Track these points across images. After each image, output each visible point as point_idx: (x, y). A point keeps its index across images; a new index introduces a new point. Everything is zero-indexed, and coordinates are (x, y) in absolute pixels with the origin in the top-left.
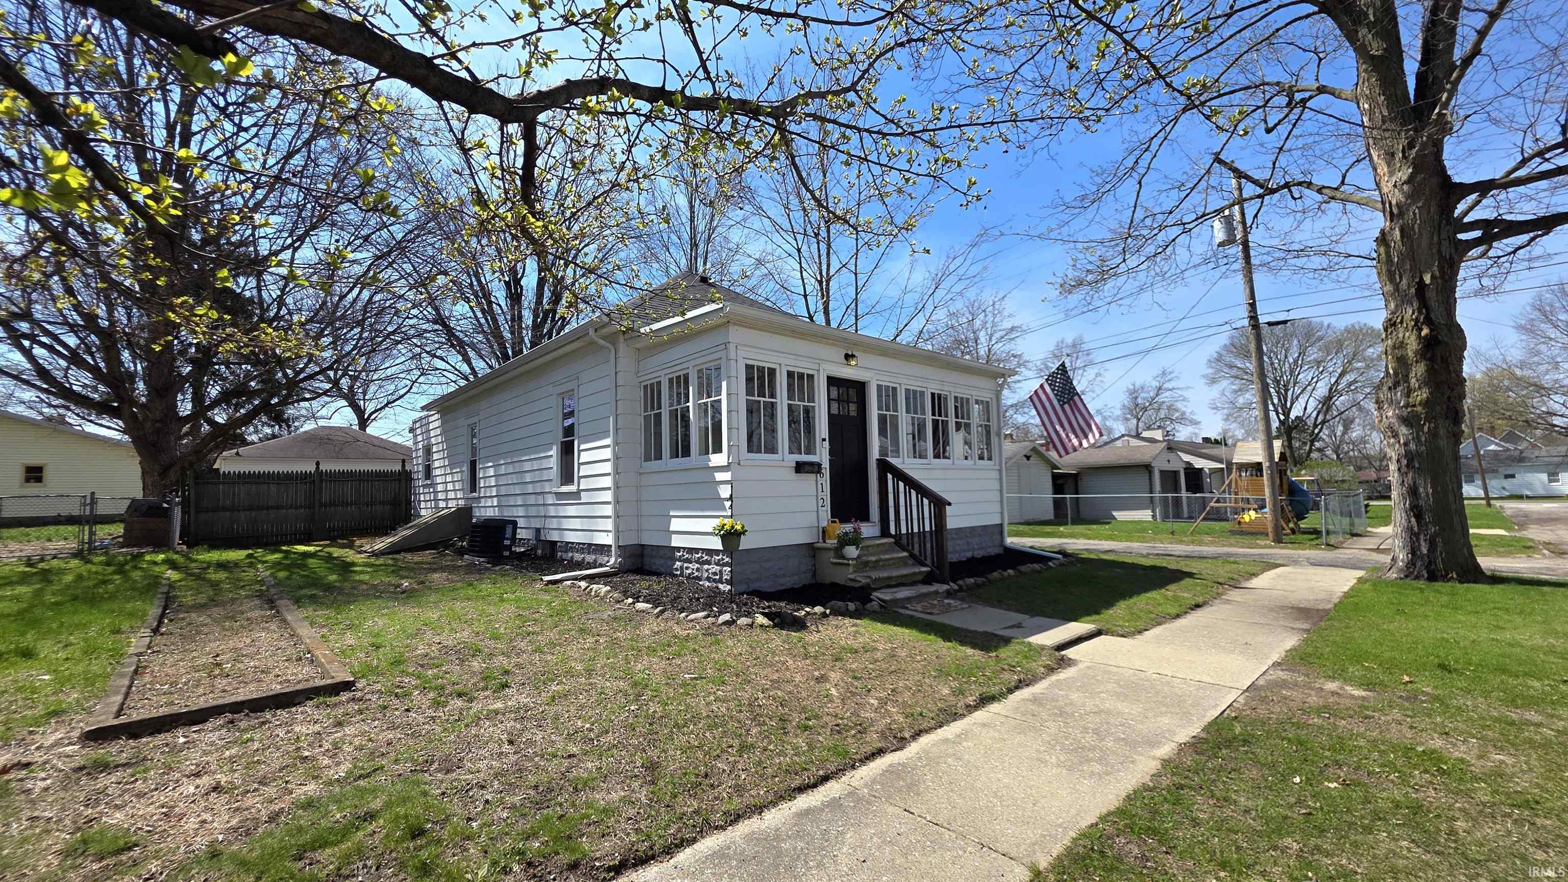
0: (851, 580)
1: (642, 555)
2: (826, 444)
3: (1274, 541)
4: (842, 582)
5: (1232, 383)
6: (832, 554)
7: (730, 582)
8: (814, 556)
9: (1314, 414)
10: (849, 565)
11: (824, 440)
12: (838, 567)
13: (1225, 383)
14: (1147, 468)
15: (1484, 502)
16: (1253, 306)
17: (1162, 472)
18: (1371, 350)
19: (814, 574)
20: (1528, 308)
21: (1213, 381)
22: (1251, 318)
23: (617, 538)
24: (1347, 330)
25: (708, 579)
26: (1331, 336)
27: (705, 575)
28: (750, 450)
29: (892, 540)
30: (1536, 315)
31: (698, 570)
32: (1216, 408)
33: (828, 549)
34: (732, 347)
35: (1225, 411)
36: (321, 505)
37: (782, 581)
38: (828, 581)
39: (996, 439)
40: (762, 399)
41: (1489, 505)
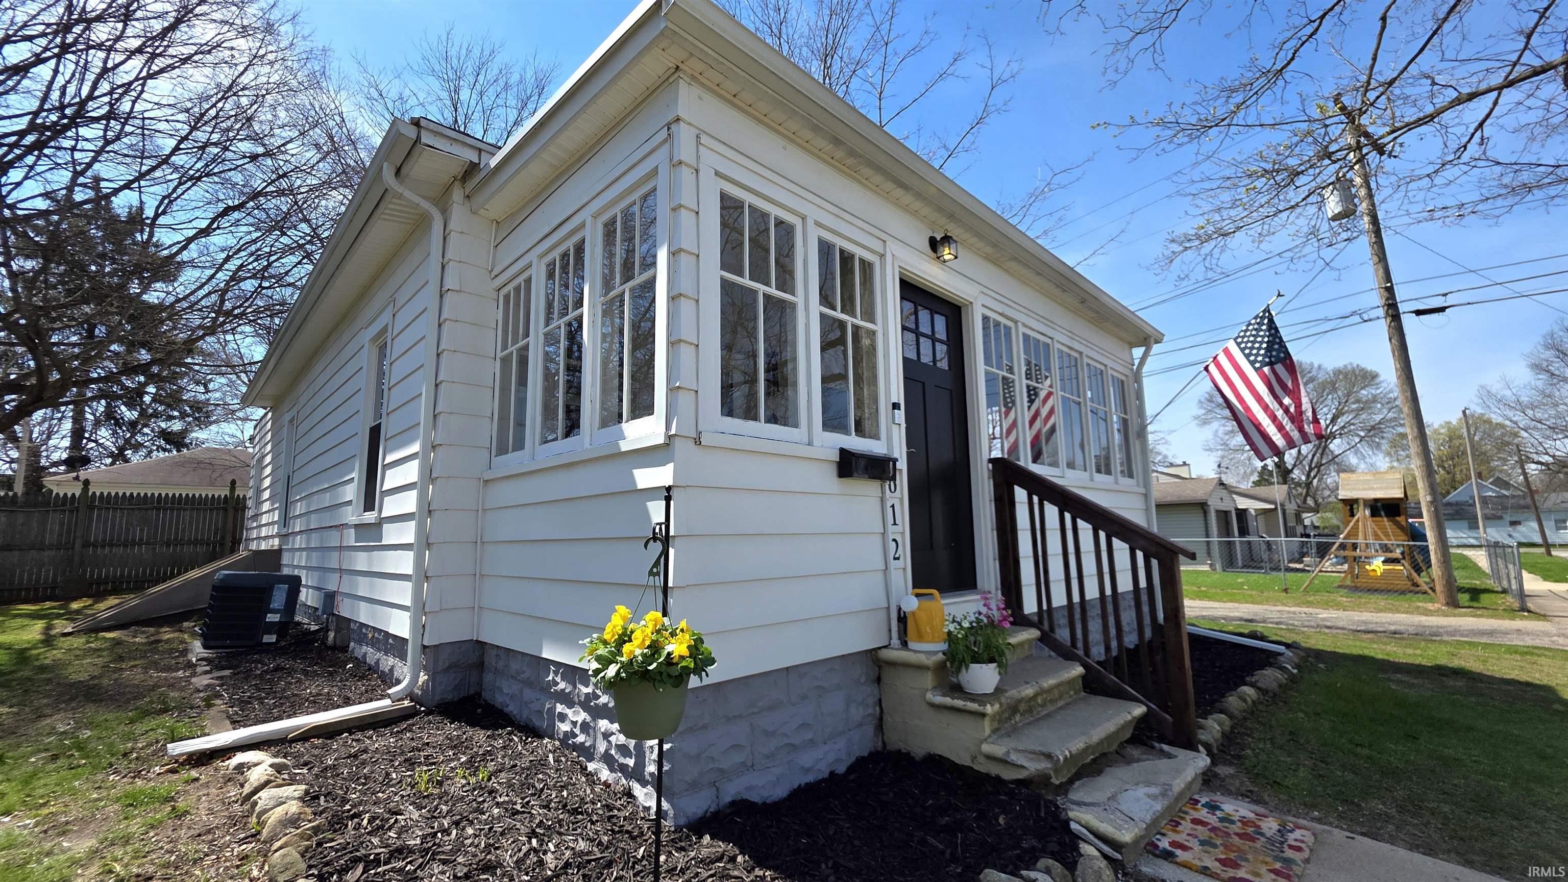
0: (990, 758)
1: (480, 666)
2: (900, 415)
3: (1448, 604)
4: (963, 759)
5: (1224, 426)
6: (929, 680)
7: (659, 784)
8: (879, 680)
9: (1310, 456)
10: (983, 715)
11: (896, 406)
12: (946, 717)
13: (1215, 425)
14: (1202, 506)
15: (1543, 550)
16: (1390, 290)
17: (1217, 511)
18: (1363, 392)
19: (880, 726)
20: (1539, 347)
21: (1205, 422)
22: (1389, 306)
23: (419, 628)
24: (1338, 372)
25: (607, 759)
26: (1321, 377)
27: (602, 747)
28: (728, 410)
29: (1034, 633)
30: (1549, 354)
31: (585, 727)
32: (1210, 450)
33: (919, 668)
34: (684, 134)
35: (1220, 453)
36: (86, 545)
37: (807, 759)
38: (919, 748)
39: (1137, 443)
40: (761, 288)
41: (1549, 554)
